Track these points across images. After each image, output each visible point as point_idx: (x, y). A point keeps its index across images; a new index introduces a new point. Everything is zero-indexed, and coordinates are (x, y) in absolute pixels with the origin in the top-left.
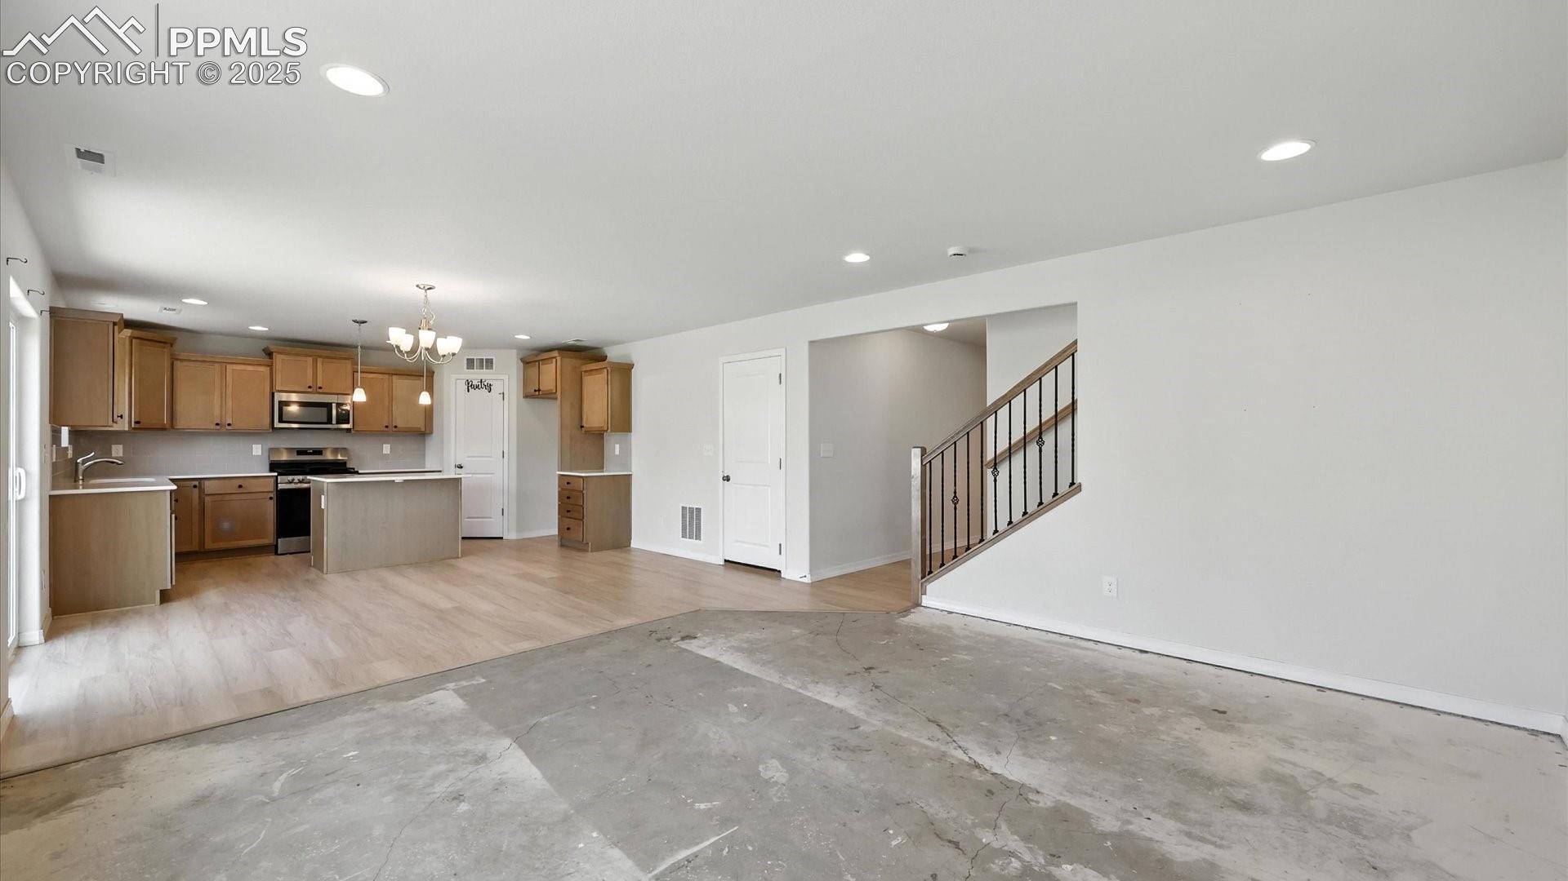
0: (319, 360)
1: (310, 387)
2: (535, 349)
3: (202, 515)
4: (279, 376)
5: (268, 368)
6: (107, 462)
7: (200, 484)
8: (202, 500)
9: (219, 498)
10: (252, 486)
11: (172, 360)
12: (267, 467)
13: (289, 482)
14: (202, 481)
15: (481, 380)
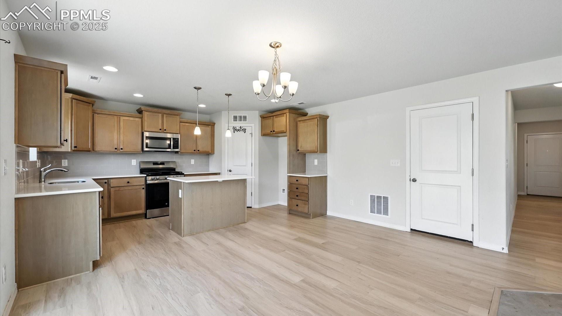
0: (165, 116)
1: (160, 129)
2: (266, 111)
3: (109, 199)
4: (146, 124)
5: (140, 119)
6: (59, 170)
7: (108, 181)
8: (109, 190)
9: (117, 189)
10: (134, 182)
11: (93, 113)
12: (139, 171)
13: (152, 180)
14: (109, 180)
15: (241, 127)
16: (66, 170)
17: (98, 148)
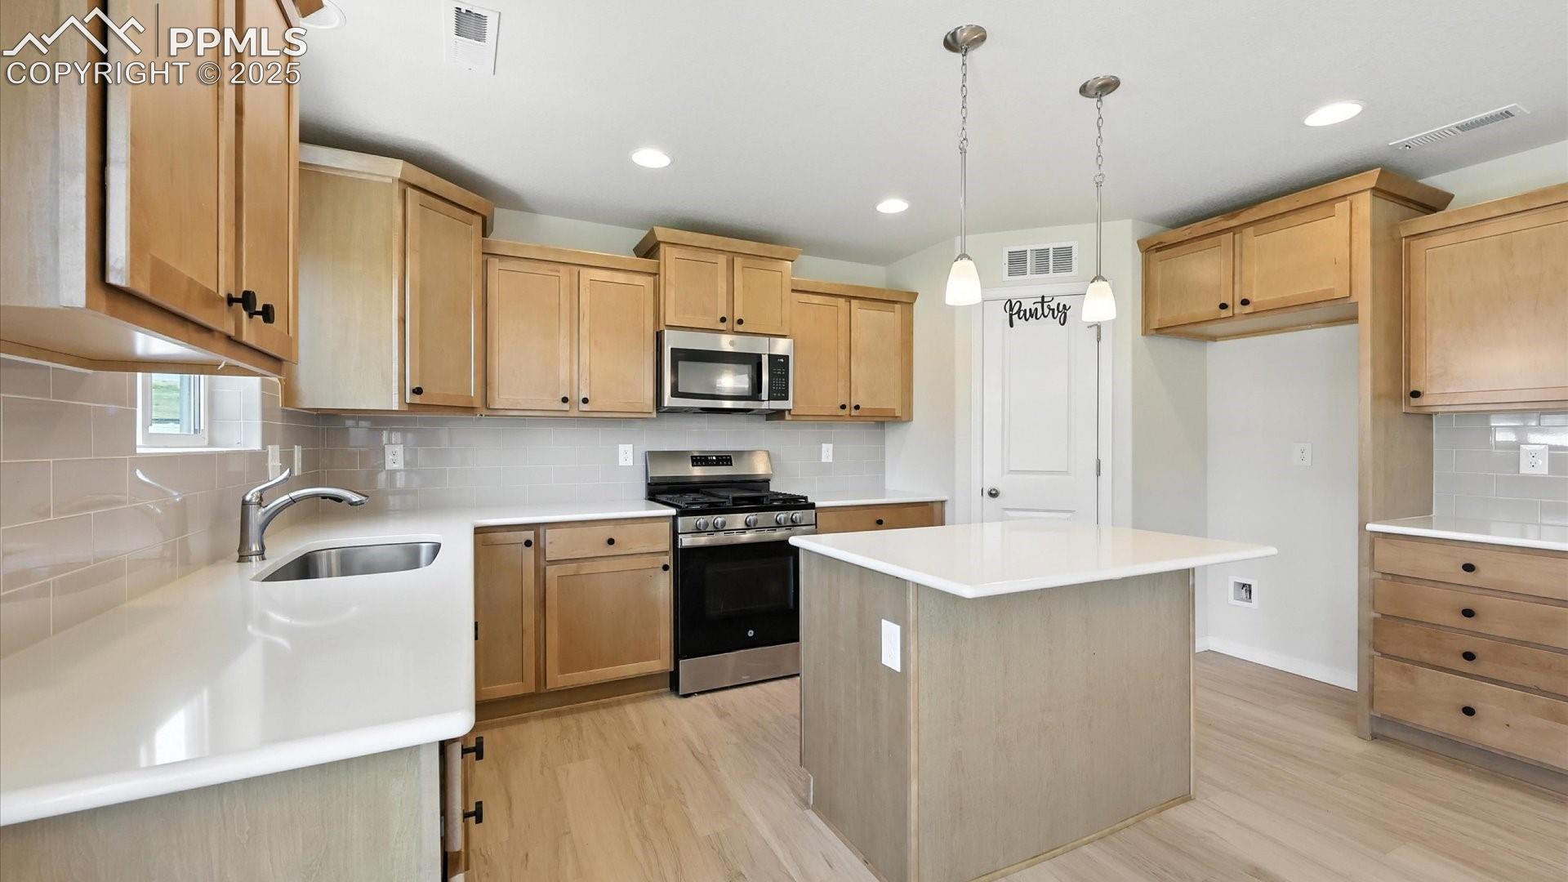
1: (723, 320)
3: (542, 610)
4: (670, 296)
5: (651, 279)
6: (324, 497)
7: (537, 536)
8: (542, 574)
9: (571, 568)
10: (632, 541)
11: (486, 257)
12: (642, 491)
13: (698, 531)
14: (541, 530)
15: (1043, 297)
16: (355, 498)
17: (502, 398)
